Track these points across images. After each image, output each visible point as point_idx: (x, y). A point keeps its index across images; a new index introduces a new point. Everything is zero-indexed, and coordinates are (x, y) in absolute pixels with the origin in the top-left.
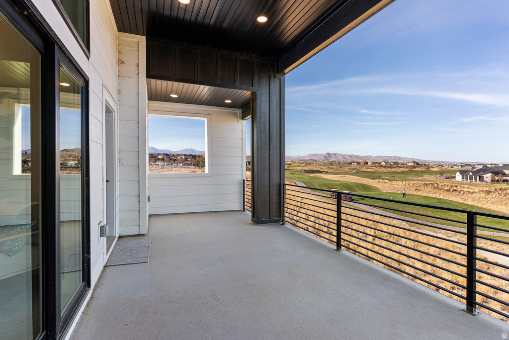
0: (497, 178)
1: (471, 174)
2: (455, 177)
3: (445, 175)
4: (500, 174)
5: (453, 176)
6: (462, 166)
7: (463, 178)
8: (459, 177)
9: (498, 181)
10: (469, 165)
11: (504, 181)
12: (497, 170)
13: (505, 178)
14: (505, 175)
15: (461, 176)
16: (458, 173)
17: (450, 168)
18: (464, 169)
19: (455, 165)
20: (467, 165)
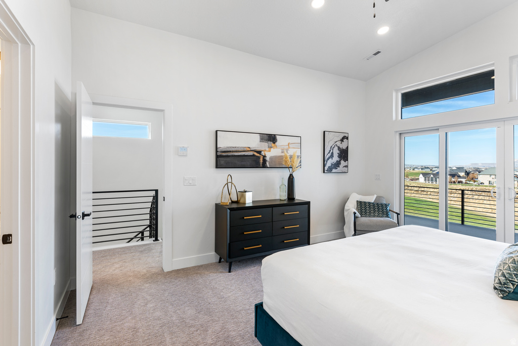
0: (453, 180)
1: (432, 176)
2: (418, 179)
3: (410, 177)
4: (456, 176)
5: (417, 178)
6: (422, 169)
7: (425, 180)
8: (422, 179)
9: (454, 182)
10: (428, 168)
11: (459, 182)
12: (453, 173)
13: (460, 180)
14: (459, 177)
15: (423, 178)
16: (421, 176)
17: (412, 171)
18: (424, 171)
19: (416, 168)
20: (426, 168)
